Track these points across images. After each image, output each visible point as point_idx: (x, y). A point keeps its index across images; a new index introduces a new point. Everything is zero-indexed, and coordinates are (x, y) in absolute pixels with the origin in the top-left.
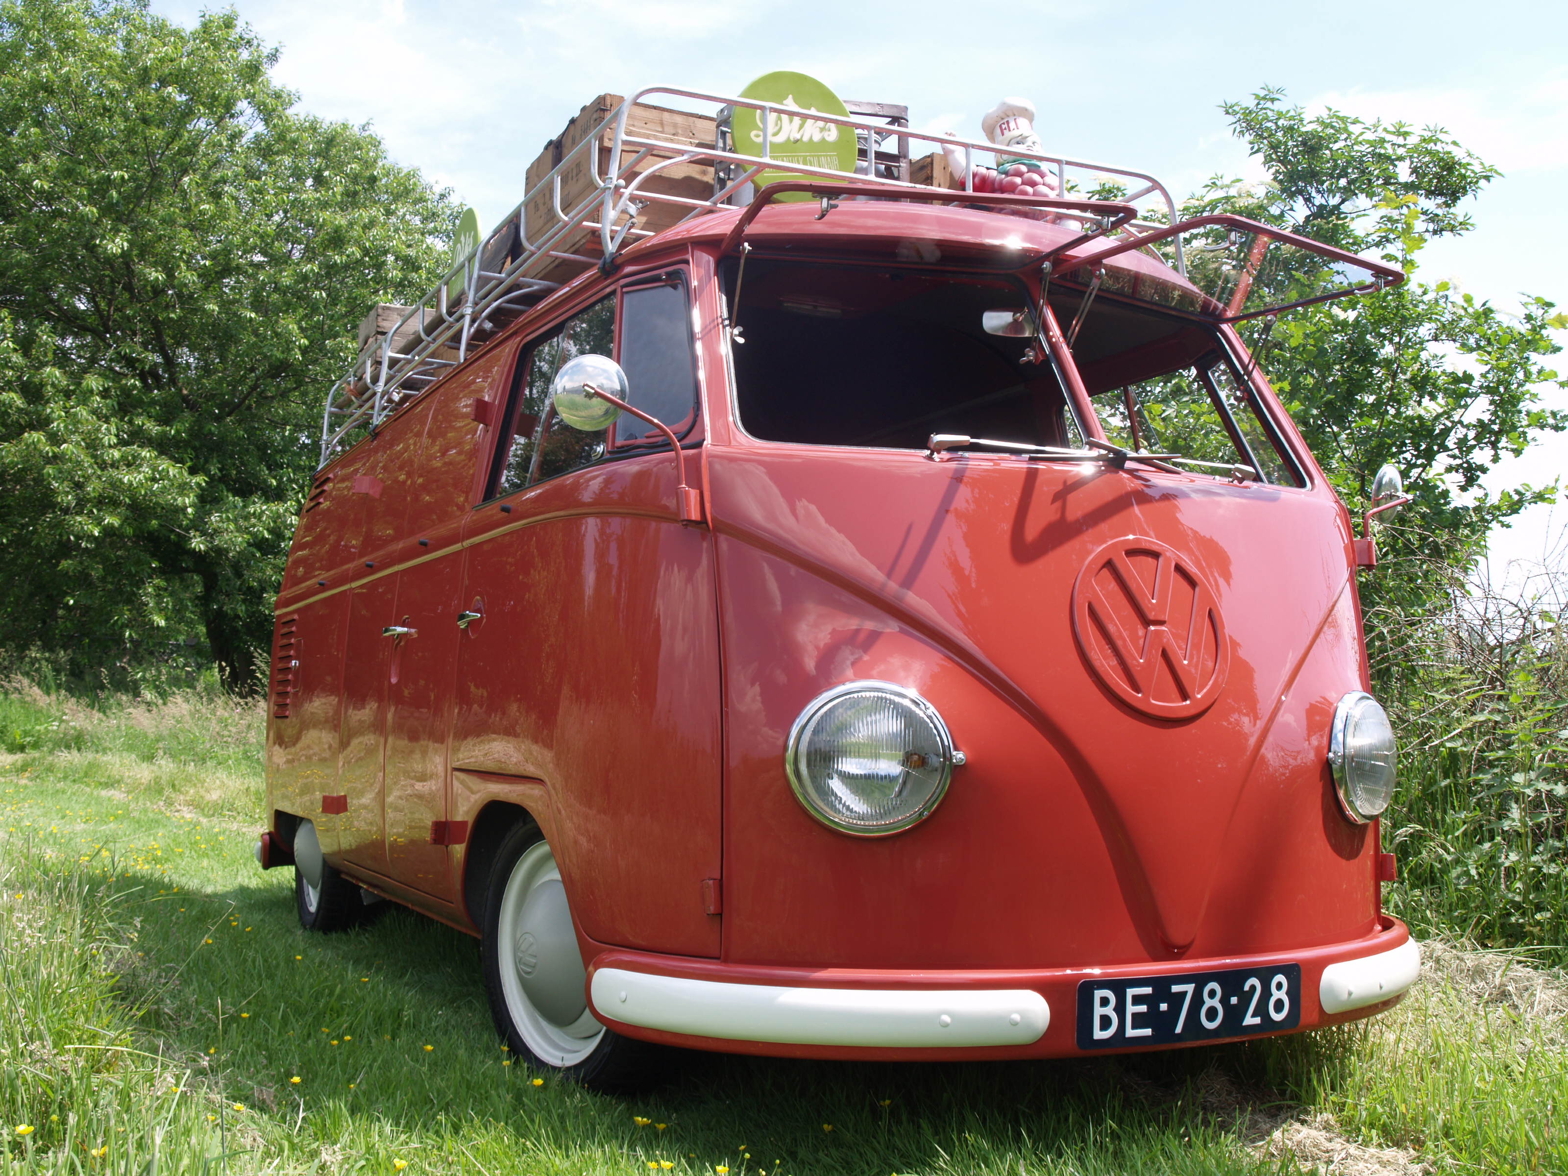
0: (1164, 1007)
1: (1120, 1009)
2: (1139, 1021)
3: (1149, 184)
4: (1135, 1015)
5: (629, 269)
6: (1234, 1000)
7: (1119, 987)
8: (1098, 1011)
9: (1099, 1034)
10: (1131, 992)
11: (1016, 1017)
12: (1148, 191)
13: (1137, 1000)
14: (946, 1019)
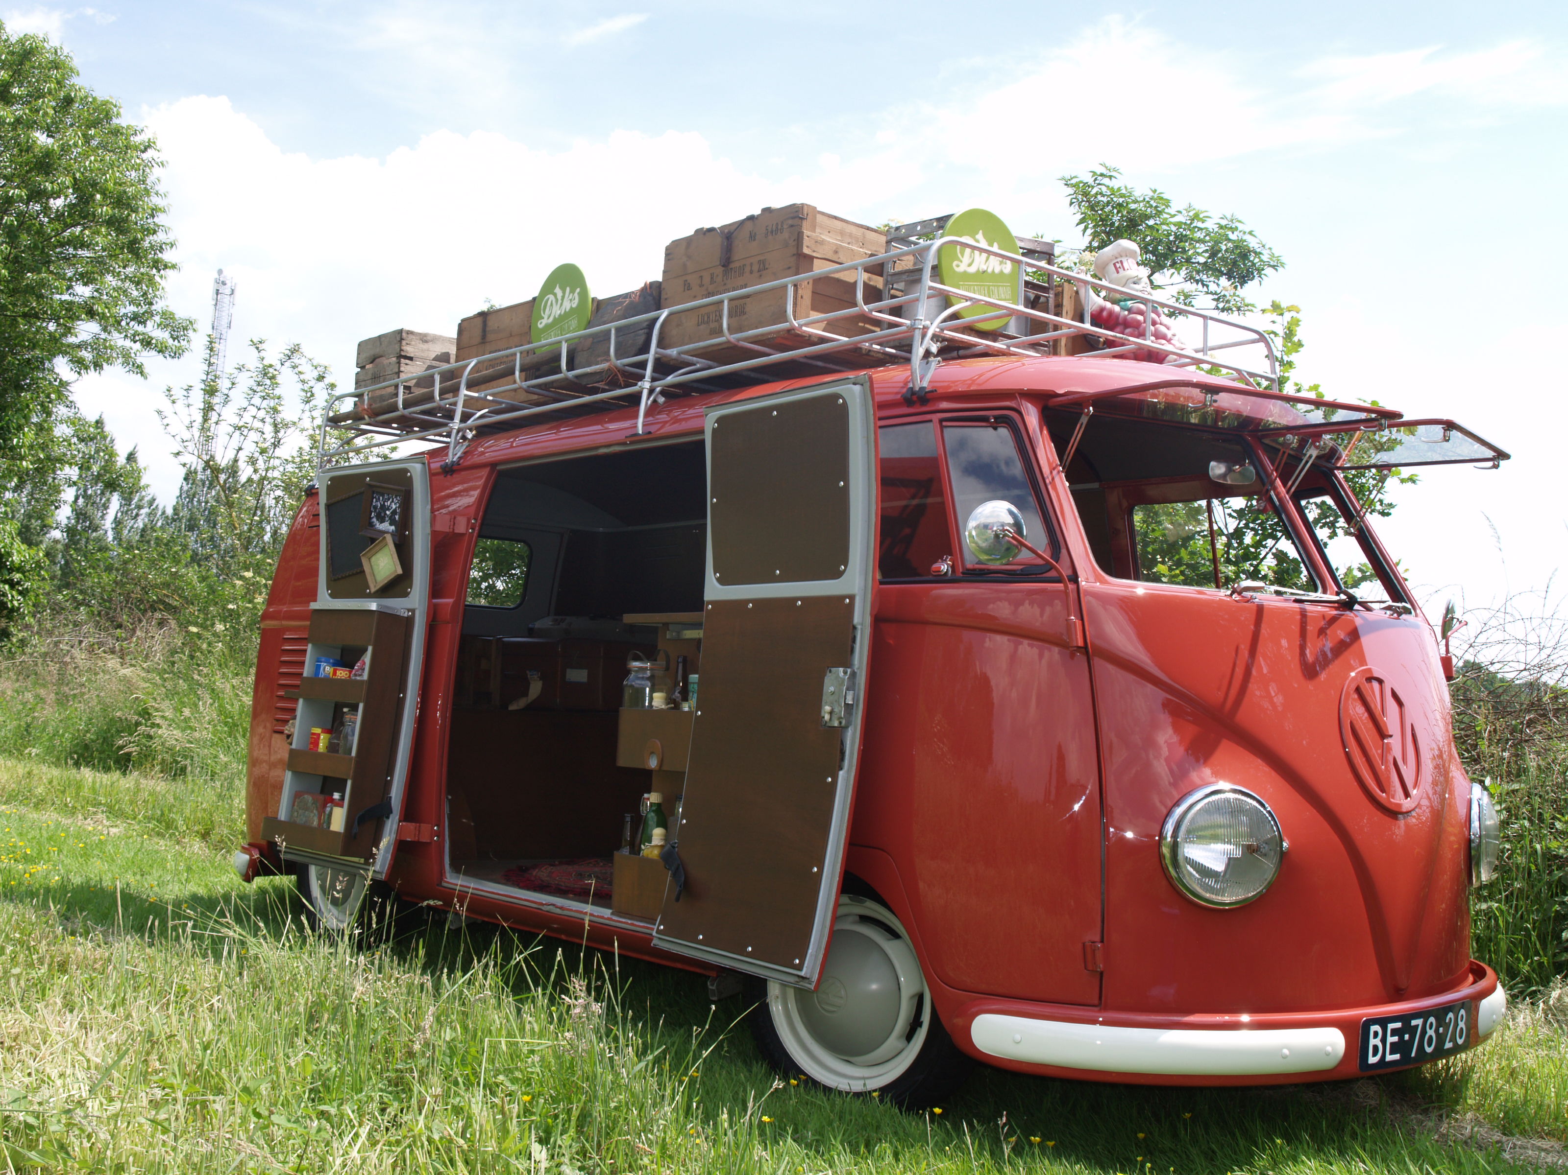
0: (1407, 1037)
1: (1384, 1041)
2: (1394, 1048)
3: (1256, 336)
4: (1392, 1044)
5: (945, 405)
6: (1441, 1030)
7: (1383, 1022)
8: (1373, 1042)
9: (1372, 1060)
10: (1391, 1026)
11: (1329, 1049)
12: (1253, 341)
13: (1394, 1032)
14: (1286, 1051)
